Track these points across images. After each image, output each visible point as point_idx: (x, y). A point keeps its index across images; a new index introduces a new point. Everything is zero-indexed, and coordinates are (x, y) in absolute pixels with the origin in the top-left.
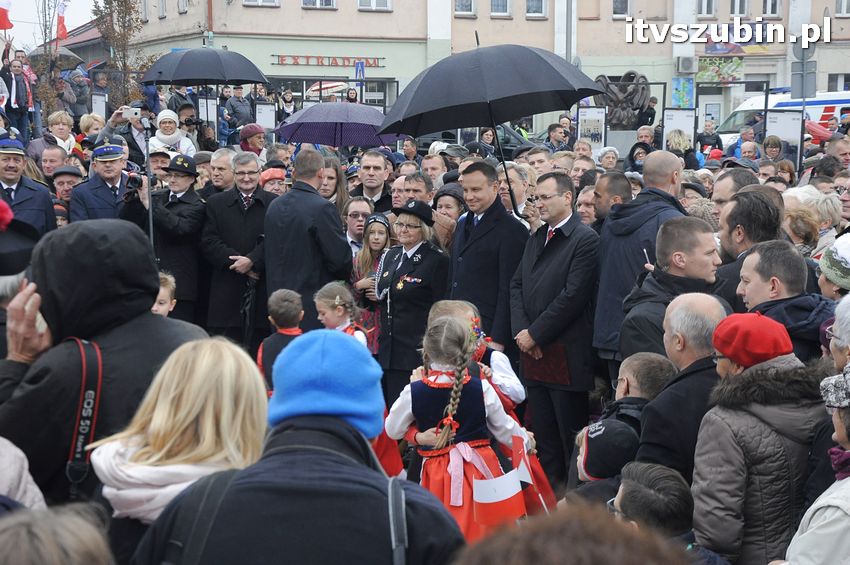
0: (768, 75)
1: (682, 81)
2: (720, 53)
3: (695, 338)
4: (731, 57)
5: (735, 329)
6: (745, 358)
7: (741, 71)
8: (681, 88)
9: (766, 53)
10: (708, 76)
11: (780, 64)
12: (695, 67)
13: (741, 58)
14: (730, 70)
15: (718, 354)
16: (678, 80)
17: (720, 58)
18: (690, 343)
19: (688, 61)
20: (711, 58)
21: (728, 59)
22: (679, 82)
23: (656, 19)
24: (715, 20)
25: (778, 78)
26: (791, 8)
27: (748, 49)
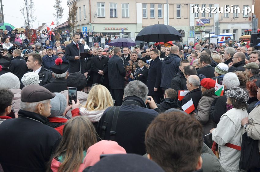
0: (210, 30)
1: (192, 31)
2: (200, 25)
5: (206, 82)
6: (208, 87)
7: (204, 29)
8: (191, 33)
9: (210, 25)
10: (197, 30)
11: (212, 28)
12: (194, 29)
13: (204, 26)
14: (202, 29)
15: (202, 86)
18: (193, 85)
19: (193, 27)
20: (198, 26)
21: (201, 26)
23: (186, 18)
24: (199, 18)
25: (212, 30)
26: (214, 16)
27: (206, 25)
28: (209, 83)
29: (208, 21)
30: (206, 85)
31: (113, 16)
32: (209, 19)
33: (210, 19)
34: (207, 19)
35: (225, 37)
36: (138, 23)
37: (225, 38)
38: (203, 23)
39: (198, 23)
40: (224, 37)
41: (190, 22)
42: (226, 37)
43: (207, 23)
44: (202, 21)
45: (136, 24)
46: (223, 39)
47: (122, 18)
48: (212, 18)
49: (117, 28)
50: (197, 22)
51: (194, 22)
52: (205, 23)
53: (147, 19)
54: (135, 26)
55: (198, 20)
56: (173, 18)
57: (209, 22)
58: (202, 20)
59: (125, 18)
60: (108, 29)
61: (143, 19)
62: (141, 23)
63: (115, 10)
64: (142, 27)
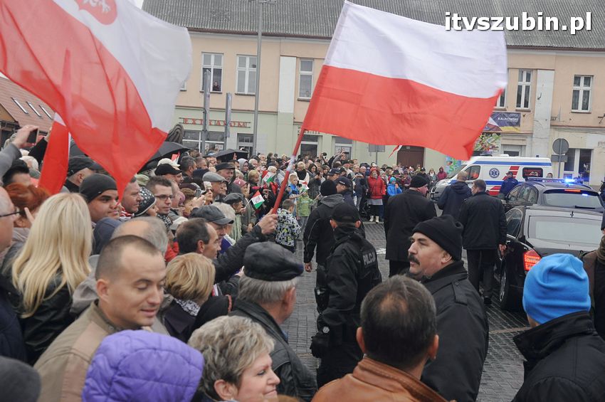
2: (483, 130)
4: (491, 133)
7: (499, 142)
9: (519, 132)
11: (528, 139)
13: (499, 134)
14: (488, 141)
17: (483, 133)
21: (489, 134)
26: (536, 104)
27: (504, 129)
29: (516, 120)
32: (518, 114)
33: (522, 114)
34: (510, 113)
35: (521, 168)
36: (281, 110)
38: (495, 124)
40: (517, 168)
42: (524, 169)
43: (511, 124)
44: (490, 119)
45: (276, 113)
47: (236, 94)
48: (529, 111)
49: (218, 121)
52: (502, 124)
54: (272, 117)
57: (518, 124)
58: (492, 115)
59: (245, 95)
60: (191, 122)
61: (299, 100)
62: (292, 112)
63: (218, 72)
64: (294, 122)
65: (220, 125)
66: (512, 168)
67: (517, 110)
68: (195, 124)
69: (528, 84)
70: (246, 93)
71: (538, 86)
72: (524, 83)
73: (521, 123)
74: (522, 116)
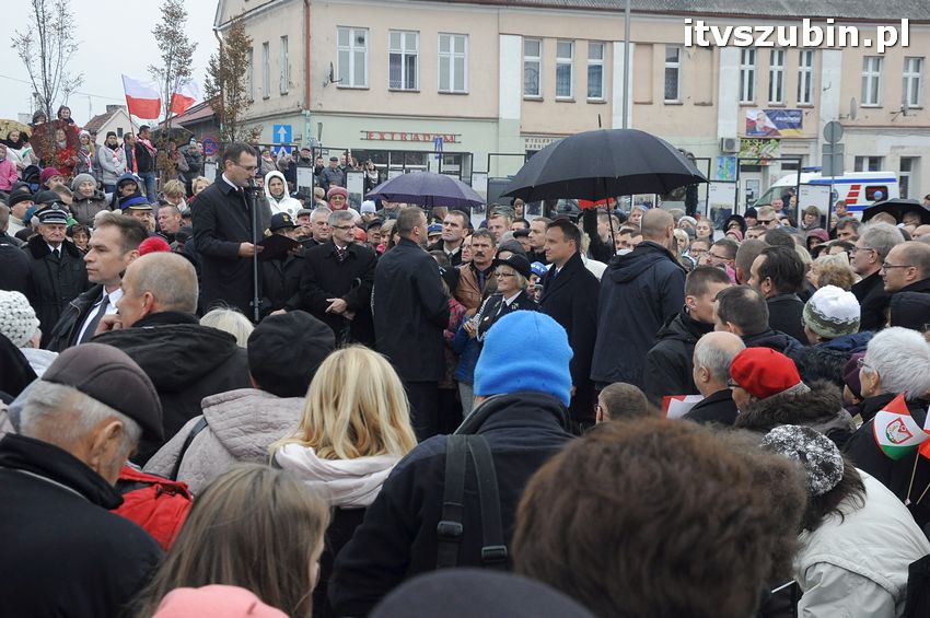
0: (801, 155)
1: (725, 159)
2: (760, 136)
3: (717, 370)
4: (769, 139)
5: (752, 365)
7: (778, 151)
8: (724, 166)
9: (800, 136)
10: (749, 156)
11: (812, 146)
12: (737, 148)
13: (778, 140)
14: (766, 150)
15: (734, 383)
16: (722, 158)
17: (760, 140)
18: (714, 374)
19: (730, 142)
20: (751, 140)
21: (766, 140)
22: (722, 161)
23: (703, 104)
24: (755, 106)
25: (811, 158)
26: (822, 98)
27: (784, 133)
28: (762, 371)
29: (797, 120)
30: (750, 377)
31: (400, 86)
32: (799, 113)
33: (805, 111)
34: (789, 111)
35: (864, 186)
36: (503, 115)
37: (862, 192)
38: (773, 126)
39: (751, 125)
40: (858, 187)
41: (720, 121)
42: (868, 188)
43: (792, 126)
44: (768, 119)
45: (496, 120)
46: (857, 194)
47: (440, 93)
48: (811, 107)
49: (416, 135)
50: (748, 119)
51: (735, 122)
52: (781, 126)
53: (541, 100)
54: (491, 127)
55: (752, 114)
56: (651, 103)
57: (800, 125)
58: (769, 114)
59: (450, 94)
60: (377, 136)
61: (525, 100)
62: (518, 117)
63: (411, 60)
64: (522, 133)
65: (418, 141)
66: (853, 187)
67: (798, 107)
68: (383, 139)
69: (808, 69)
70: (452, 91)
71: (823, 71)
72: (804, 69)
73: (804, 124)
74: (804, 114)
